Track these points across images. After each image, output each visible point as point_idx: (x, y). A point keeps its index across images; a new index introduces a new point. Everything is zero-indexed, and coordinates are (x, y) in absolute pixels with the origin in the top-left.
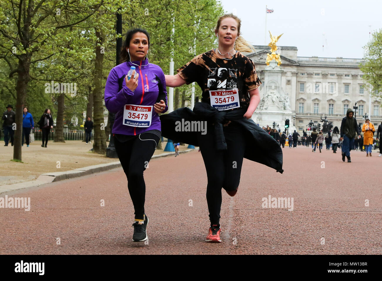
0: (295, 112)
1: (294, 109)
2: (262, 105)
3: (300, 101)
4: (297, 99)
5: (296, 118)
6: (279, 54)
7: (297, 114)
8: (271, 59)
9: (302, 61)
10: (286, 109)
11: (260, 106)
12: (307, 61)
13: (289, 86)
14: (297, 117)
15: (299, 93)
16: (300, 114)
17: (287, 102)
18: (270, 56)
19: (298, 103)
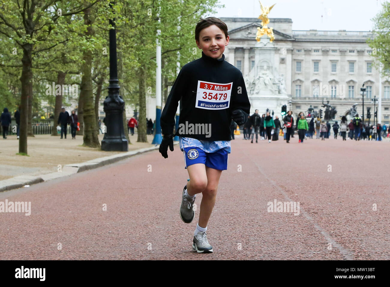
0: (291, 96)
1: (290, 93)
2: (252, 89)
3: (297, 83)
4: (293, 80)
5: (293, 104)
6: (272, 28)
7: (293, 98)
8: (262, 34)
9: (298, 36)
10: (281, 92)
11: (251, 90)
12: (304, 35)
13: (283, 66)
14: (294, 102)
15: (296, 74)
16: (297, 98)
17: (282, 84)
18: (262, 30)
19: (294, 85)
